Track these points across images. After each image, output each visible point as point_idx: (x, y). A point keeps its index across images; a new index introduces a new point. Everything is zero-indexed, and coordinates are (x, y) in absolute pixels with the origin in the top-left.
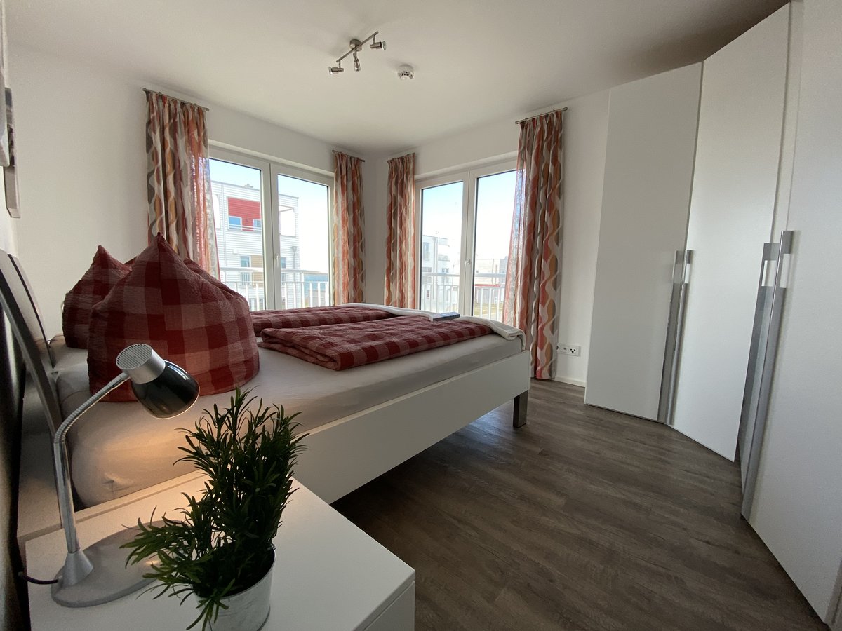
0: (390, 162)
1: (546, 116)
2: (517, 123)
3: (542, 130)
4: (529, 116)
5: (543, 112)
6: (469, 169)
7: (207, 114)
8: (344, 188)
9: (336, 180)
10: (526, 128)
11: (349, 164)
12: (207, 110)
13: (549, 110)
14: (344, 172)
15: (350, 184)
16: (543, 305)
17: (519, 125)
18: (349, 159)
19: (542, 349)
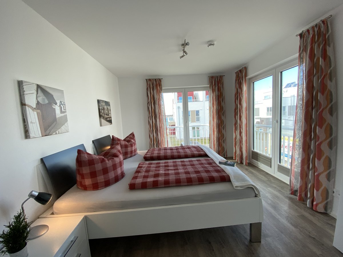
0: (236, 73)
1: (316, 25)
2: (297, 36)
3: (314, 36)
4: (304, 29)
5: (313, 24)
6: (275, 68)
7: (162, 80)
8: (213, 91)
9: (210, 88)
10: (304, 38)
11: (216, 80)
12: (162, 79)
13: (317, 21)
14: (214, 83)
15: (217, 88)
16: (319, 159)
17: (299, 37)
18: (216, 78)
19: (317, 190)
